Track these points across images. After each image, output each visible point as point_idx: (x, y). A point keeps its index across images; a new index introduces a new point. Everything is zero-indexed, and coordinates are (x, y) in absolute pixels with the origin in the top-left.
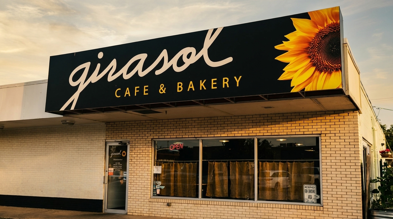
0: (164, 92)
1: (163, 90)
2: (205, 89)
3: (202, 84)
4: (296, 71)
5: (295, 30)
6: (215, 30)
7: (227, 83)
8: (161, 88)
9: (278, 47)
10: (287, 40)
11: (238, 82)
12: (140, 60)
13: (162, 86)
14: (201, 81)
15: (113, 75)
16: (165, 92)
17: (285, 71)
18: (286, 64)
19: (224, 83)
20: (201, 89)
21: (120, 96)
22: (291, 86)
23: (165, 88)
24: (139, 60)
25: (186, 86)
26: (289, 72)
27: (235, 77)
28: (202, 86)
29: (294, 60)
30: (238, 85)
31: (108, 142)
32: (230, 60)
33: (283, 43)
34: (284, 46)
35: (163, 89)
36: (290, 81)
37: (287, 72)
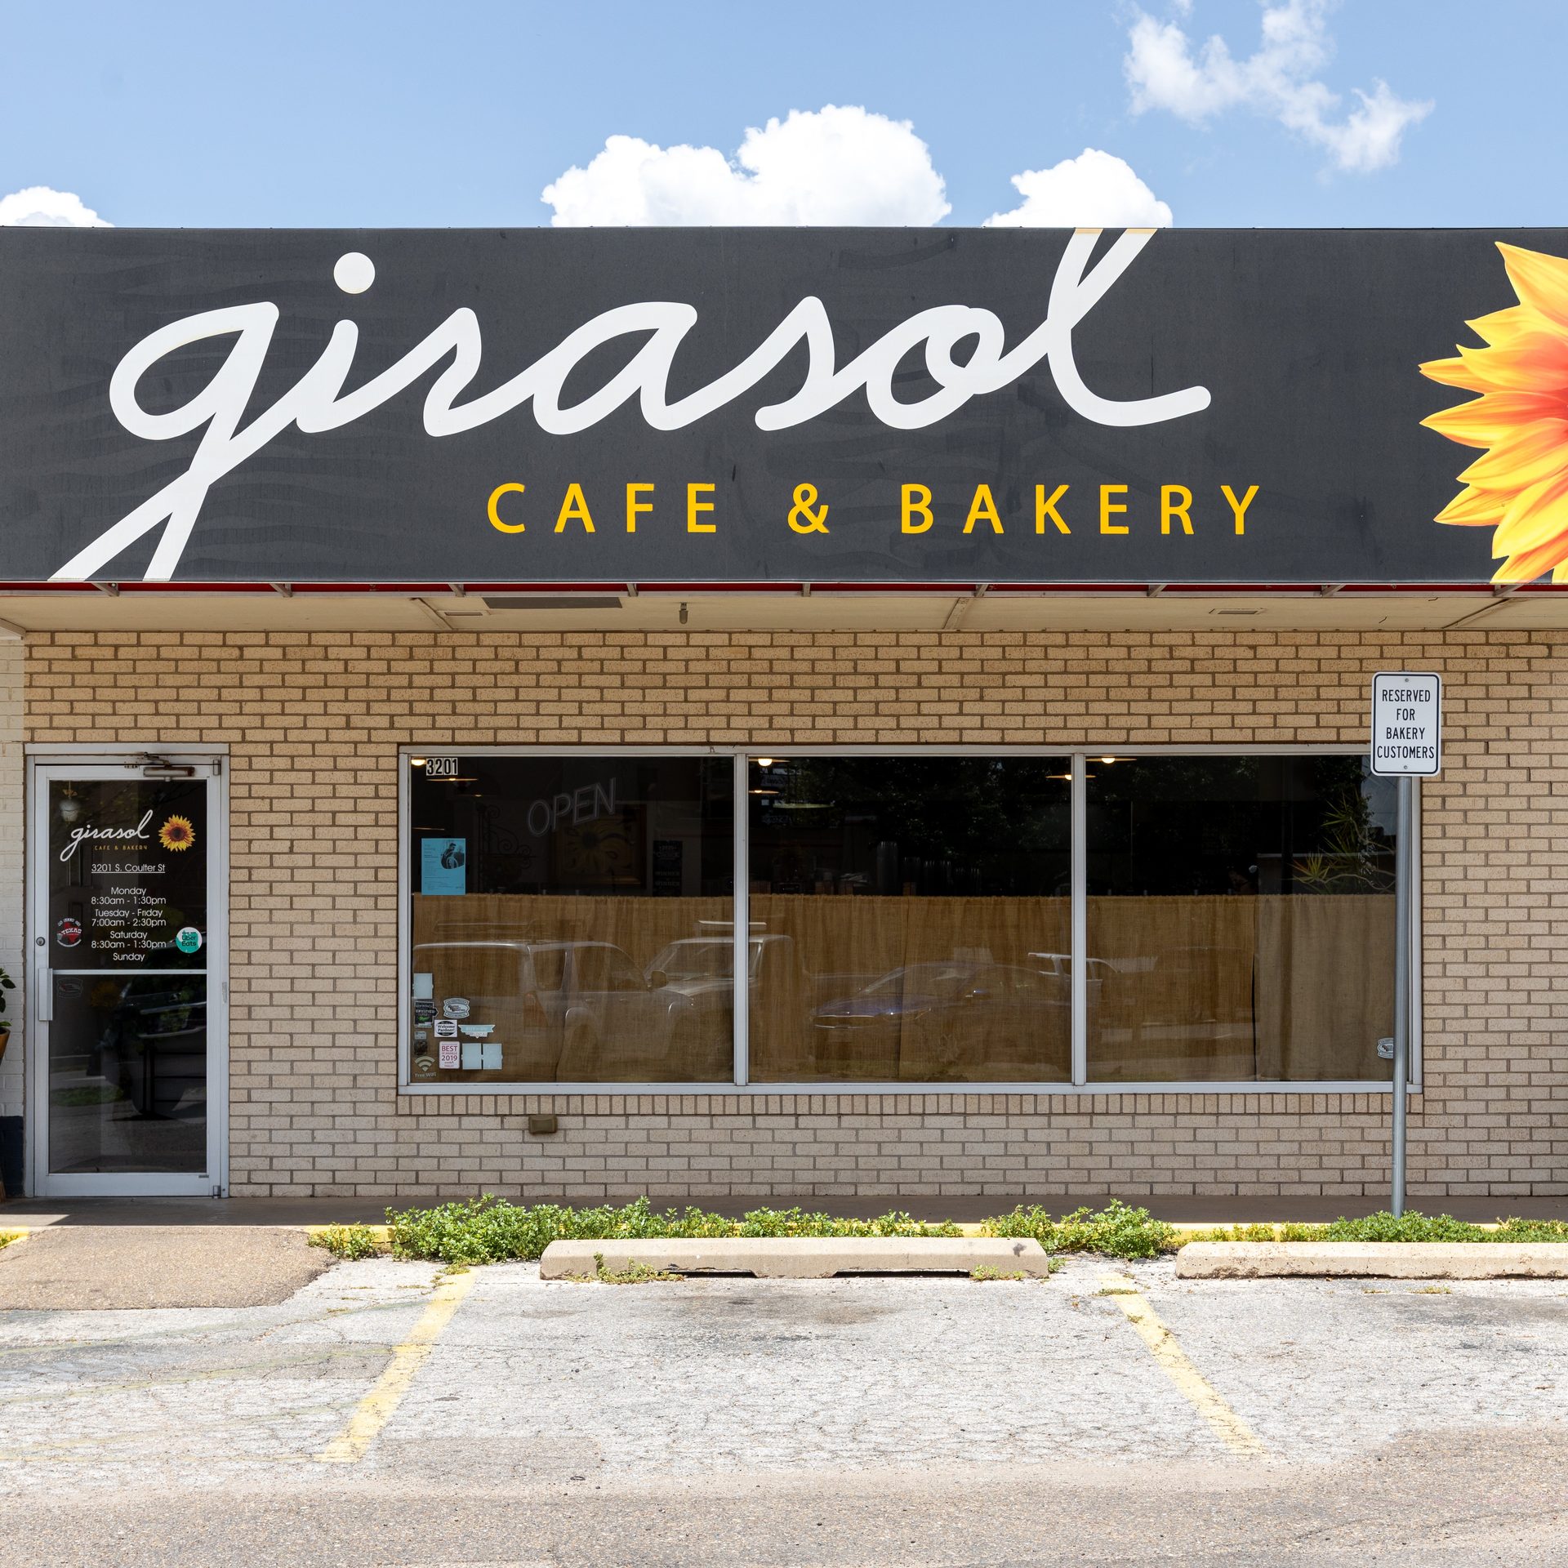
0: (818, 524)
1: (809, 515)
2: (1064, 529)
3: (1045, 507)
4: (1515, 492)
5: (1514, 301)
6: (1108, 238)
7: (1181, 511)
8: (801, 506)
9: (1436, 370)
10: (1477, 342)
11: (1239, 510)
12: (648, 334)
13: (805, 495)
14: (1040, 489)
15: (461, 400)
16: (824, 530)
17: (1467, 485)
18: (1469, 454)
19: (1167, 510)
20: (1040, 529)
21: (520, 528)
22: (1494, 557)
23: (824, 509)
24: (639, 339)
25: (950, 509)
26: (1484, 492)
27: (1227, 490)
28: (1047, 517)
29: (1509, 438)
30: (1240, 529)
31: (39, 760)
32: (1194, 400)
33: (1459, 355)
34: (1461, 368)
35: (815, 509)
36: (1489, 530)
37: (1476, 492)
